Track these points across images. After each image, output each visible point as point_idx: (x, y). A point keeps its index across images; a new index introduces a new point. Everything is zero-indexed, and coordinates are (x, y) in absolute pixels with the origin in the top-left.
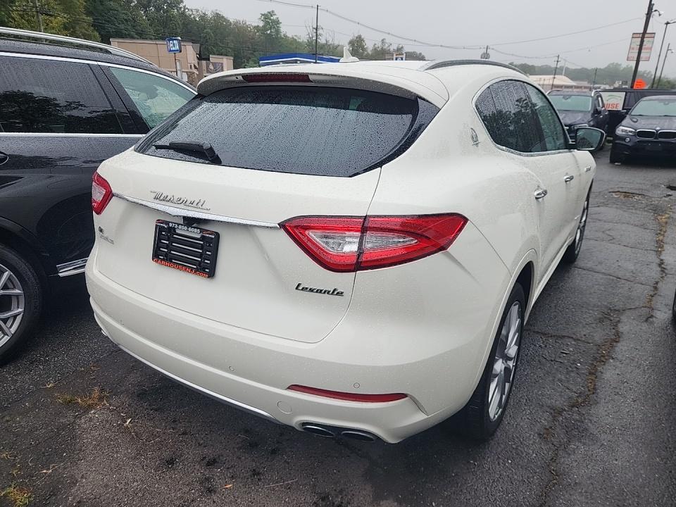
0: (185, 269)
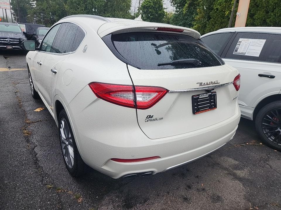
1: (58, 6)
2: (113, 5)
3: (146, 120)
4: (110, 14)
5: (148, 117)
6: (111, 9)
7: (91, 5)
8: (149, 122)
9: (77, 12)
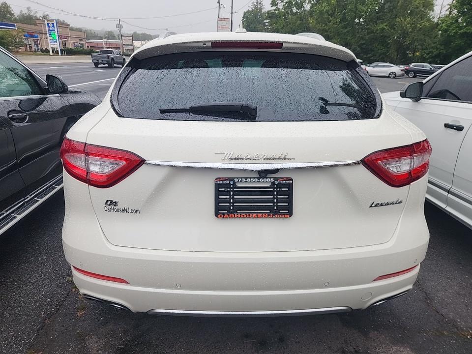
0: (262, 216)
1: (299, 22)
2: (395, 8)
3: (106, 209)
4: (385, 24)
5: (108, 203)
6: (389, 15)
7: (353, 13)
8: (112, 212)
9: (327, 28)
